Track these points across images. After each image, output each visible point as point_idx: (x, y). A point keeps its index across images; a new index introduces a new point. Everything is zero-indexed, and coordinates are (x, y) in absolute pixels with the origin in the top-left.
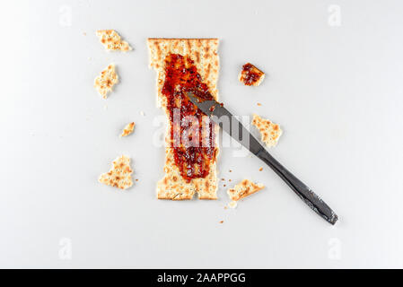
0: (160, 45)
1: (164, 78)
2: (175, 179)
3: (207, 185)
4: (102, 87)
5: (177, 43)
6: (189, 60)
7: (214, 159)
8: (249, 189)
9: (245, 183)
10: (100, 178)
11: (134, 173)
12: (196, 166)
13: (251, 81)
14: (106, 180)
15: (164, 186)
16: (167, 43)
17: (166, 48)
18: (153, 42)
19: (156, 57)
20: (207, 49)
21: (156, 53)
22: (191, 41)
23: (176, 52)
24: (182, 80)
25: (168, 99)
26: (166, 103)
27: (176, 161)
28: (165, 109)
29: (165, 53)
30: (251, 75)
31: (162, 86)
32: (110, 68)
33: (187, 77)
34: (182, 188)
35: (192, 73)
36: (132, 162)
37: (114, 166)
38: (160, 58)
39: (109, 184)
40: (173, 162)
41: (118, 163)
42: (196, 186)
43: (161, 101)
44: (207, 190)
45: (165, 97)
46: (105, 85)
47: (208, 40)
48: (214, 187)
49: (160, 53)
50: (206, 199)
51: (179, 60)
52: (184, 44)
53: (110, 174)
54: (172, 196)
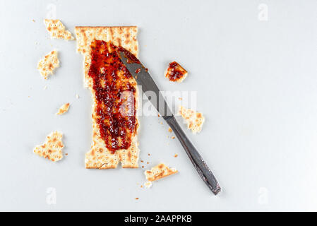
0: (86, 32)
1: (90, 62)
2: (101, 150)
3: (129, 155)
4: (44, 69)
5: (101, 31)
6: (111, 45)
7: (135, 133)
8: (164, 172)
9: (161, 167)
10: (35, 149)
11: (65, 148)
12: (120, 139)
13: (175, 78)
14: (39, 152)
15: (91, 157)
16: (92, 31)
17: (91, 35)
18: (80, 30)
19: (83, 44)
20: (128, 36)
21: (82, 40)
22: (113, 29)
23: (100, 38)
24: (106, 63)
25: (94, 80)
26: (92, 84)
27: (102, 135)
28: (91, 88)
29: (91, 39)
30: (176, 72)
31: (88, 68)
32: (53, 53)
33: (111, 60)
34: (107, 158)
35: (114, 57)
36: (64, 137)
37: (47, 140)
38: (86, 45)
39: (42, 155)
40: (100, 136)
41: (52, 138)
42: (120, 157)
43: (88, 82)
44: (129, 160)
45: (91, 79)
46: (47, 67)
47: (128, 28)
48: (136, 157)
49: (86, 40)
50: (129, 167)
51: (103, 46)
52: (107, 31)
53: (44, 147)
54: (99, 166)
